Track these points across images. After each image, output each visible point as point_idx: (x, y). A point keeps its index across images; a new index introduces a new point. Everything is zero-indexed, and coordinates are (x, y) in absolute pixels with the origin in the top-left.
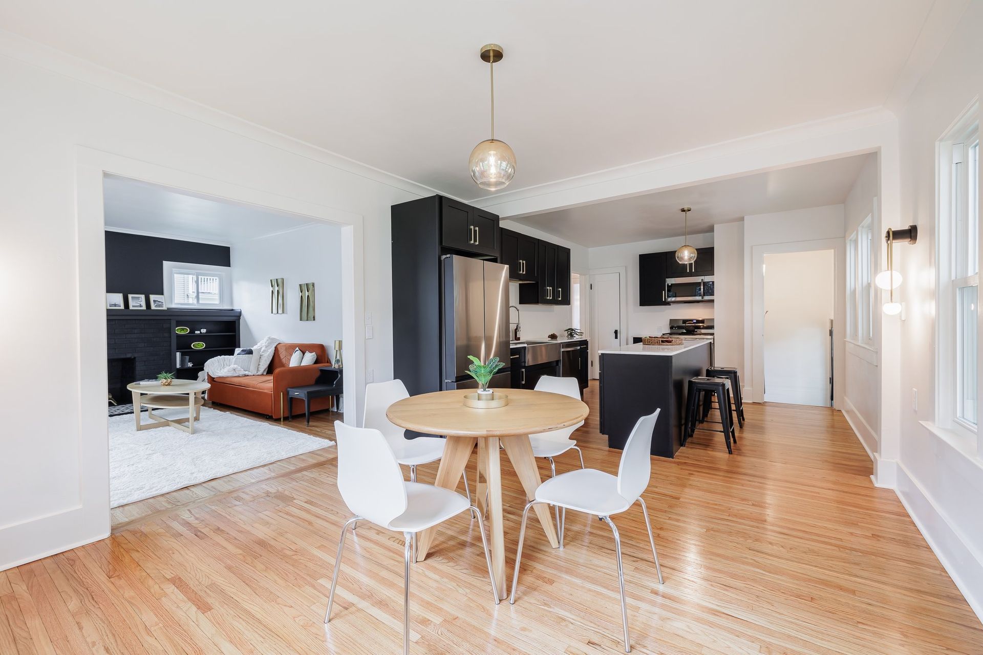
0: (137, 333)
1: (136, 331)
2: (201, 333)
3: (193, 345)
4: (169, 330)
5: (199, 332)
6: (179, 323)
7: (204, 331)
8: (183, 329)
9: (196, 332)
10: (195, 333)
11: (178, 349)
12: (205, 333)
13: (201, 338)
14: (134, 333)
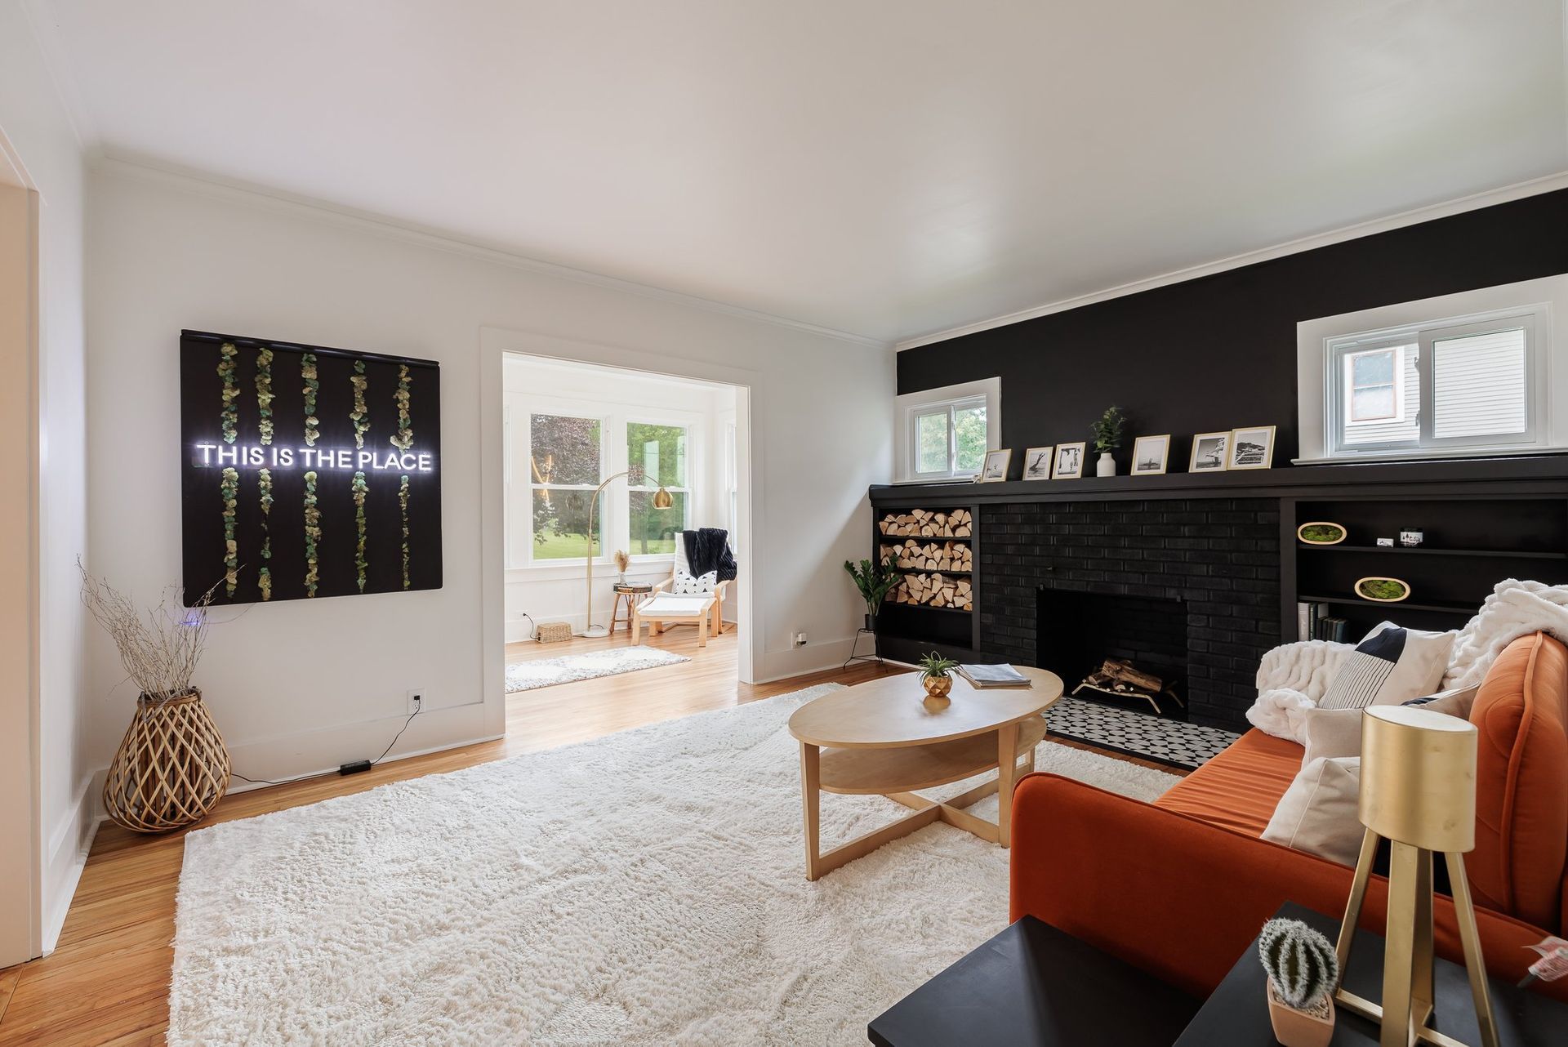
0: (1189, 537)
1: (1186, 530)
2: (1398, 543)
3: (1362, 586)
4: (1274, 531)
5: (1389, 542)
6: (1307, 512)
7: (1411, 538)
8: (1326, 530)
9: (1381, 542)
10: (1376, 545)
11: (1305, 591)
12: (1419, 545)
13: (1396, 563)
14: (1184, 537)
